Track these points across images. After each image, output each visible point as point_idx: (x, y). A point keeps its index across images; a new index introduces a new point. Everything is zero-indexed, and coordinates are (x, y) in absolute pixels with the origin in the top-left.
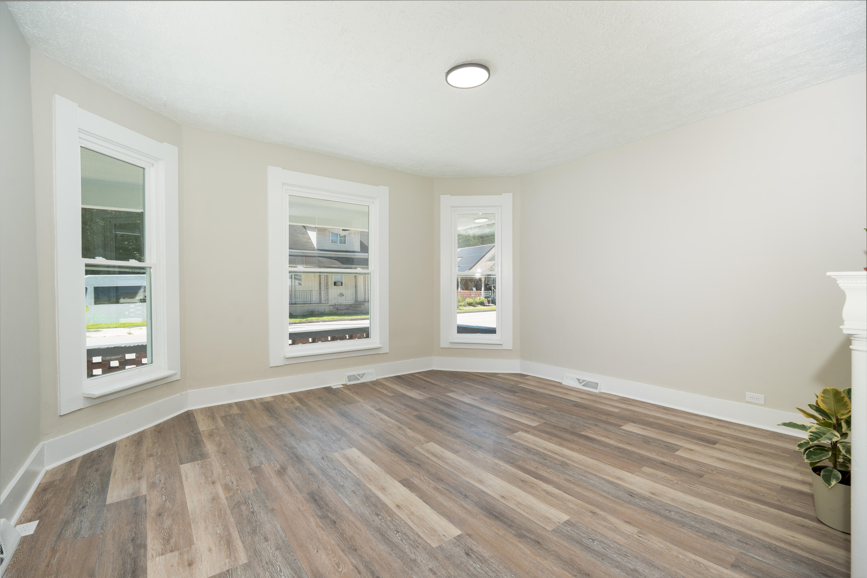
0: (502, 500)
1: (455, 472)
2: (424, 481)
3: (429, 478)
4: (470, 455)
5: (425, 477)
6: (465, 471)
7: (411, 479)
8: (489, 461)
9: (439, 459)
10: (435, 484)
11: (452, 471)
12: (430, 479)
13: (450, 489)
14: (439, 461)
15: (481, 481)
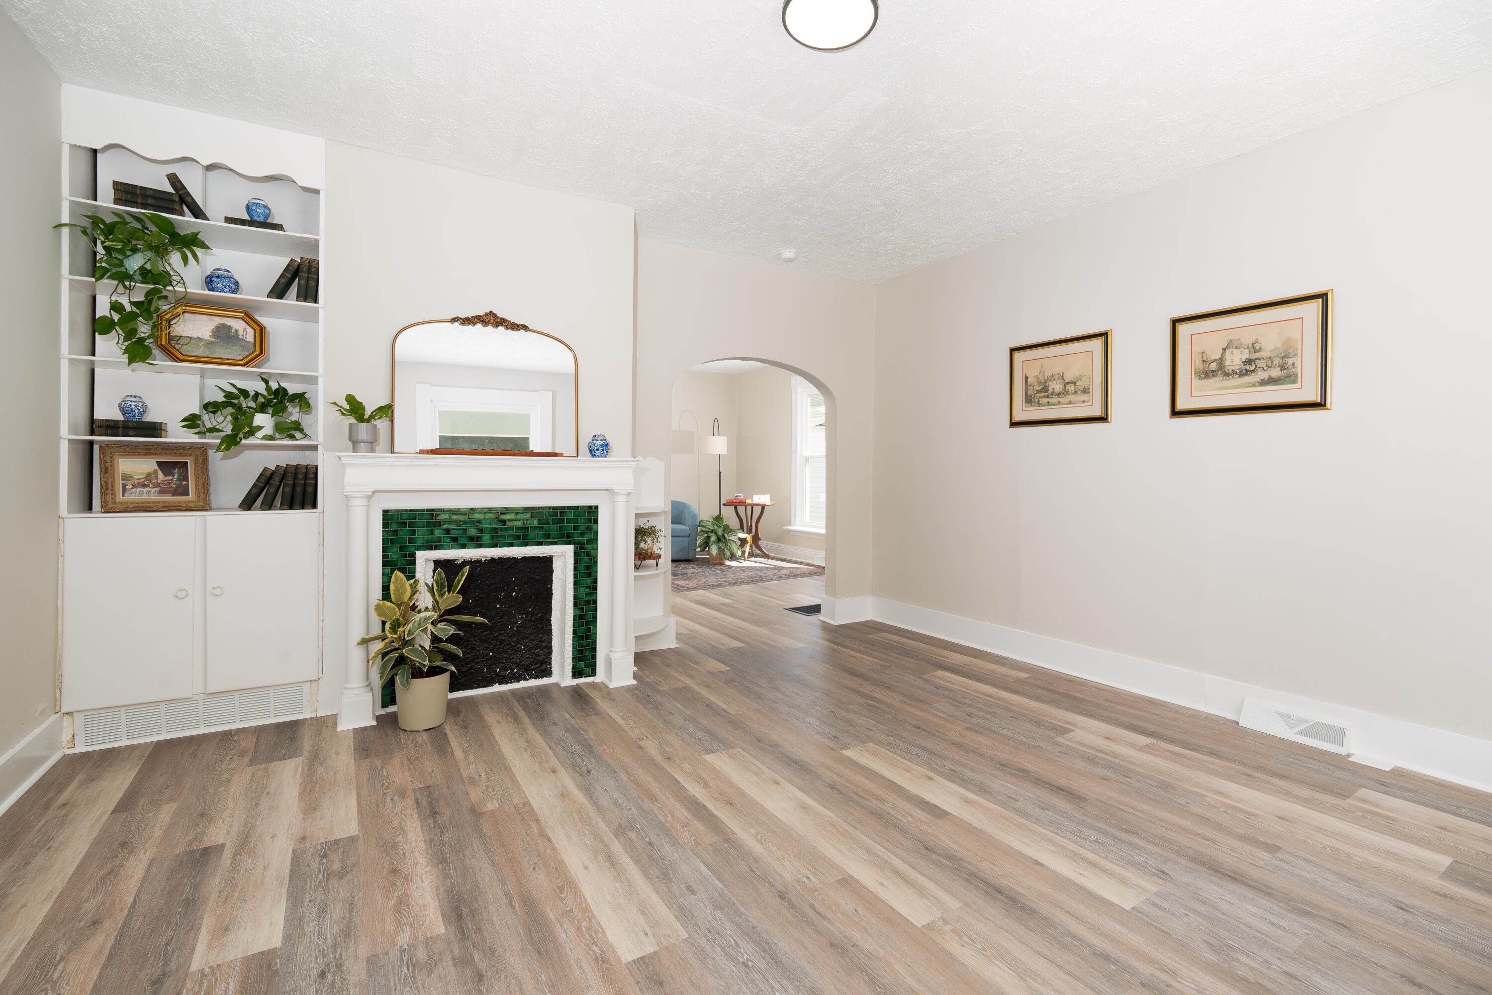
0: (779, 778)
1: (850, 828)
2: (905, 812)
3: (898, 819)
4: (813, 870)
5: (905, 821)
6: (830, 829)
7: (929, 817)
8: (774, 849)
9: (886, 862)
10: (883, 807)
11: (856, 831)
12: (894, 816)
13: (856, 797)
14: (885, 857)
15: (804, 808)
